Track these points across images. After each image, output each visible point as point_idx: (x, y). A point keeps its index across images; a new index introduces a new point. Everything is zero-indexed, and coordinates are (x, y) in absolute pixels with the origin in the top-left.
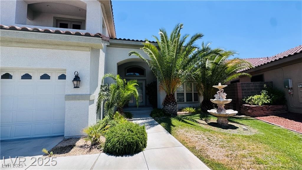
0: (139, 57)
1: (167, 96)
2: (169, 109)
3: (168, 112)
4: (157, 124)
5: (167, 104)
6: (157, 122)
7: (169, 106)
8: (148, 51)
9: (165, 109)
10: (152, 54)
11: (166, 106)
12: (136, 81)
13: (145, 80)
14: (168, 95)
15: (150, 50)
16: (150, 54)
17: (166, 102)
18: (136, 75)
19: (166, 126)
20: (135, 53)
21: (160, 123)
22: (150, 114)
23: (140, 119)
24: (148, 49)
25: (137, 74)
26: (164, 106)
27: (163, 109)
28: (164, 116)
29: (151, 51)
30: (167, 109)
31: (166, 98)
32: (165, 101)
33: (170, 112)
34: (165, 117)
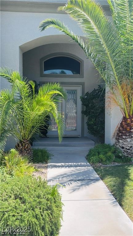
0: (64, 34)
1: (125, 118)
2: (128, 148)
3: (125, 154)
4: (97, 180)
5: (124, 137)
6: (98, 174)
7: (129, 140)
8: (79, 15)
9: (118, 146)
10: (89, 22)
11: (120, 141)
12: (58, 86)
13: (82, 84)
14: (128, 117)
15: (83, 13)
16: (86, 21)
17: (122, 133)
18: (65, 73)
19: (114, 186)
20: (52, 23)
21: (102, 178)
22: (88, 155)
23: (63, 164)
24: (78, 9)
25: (68, 72)
26: (117, 139)
27: (114, 146)
28: (114, 161)
29: (86, 16)
30: (123, 148)
31: (121, 124)
32: (119, 130)
33: (129, 154)
34: (116, 164)
